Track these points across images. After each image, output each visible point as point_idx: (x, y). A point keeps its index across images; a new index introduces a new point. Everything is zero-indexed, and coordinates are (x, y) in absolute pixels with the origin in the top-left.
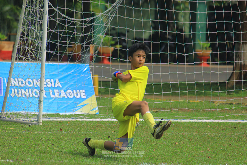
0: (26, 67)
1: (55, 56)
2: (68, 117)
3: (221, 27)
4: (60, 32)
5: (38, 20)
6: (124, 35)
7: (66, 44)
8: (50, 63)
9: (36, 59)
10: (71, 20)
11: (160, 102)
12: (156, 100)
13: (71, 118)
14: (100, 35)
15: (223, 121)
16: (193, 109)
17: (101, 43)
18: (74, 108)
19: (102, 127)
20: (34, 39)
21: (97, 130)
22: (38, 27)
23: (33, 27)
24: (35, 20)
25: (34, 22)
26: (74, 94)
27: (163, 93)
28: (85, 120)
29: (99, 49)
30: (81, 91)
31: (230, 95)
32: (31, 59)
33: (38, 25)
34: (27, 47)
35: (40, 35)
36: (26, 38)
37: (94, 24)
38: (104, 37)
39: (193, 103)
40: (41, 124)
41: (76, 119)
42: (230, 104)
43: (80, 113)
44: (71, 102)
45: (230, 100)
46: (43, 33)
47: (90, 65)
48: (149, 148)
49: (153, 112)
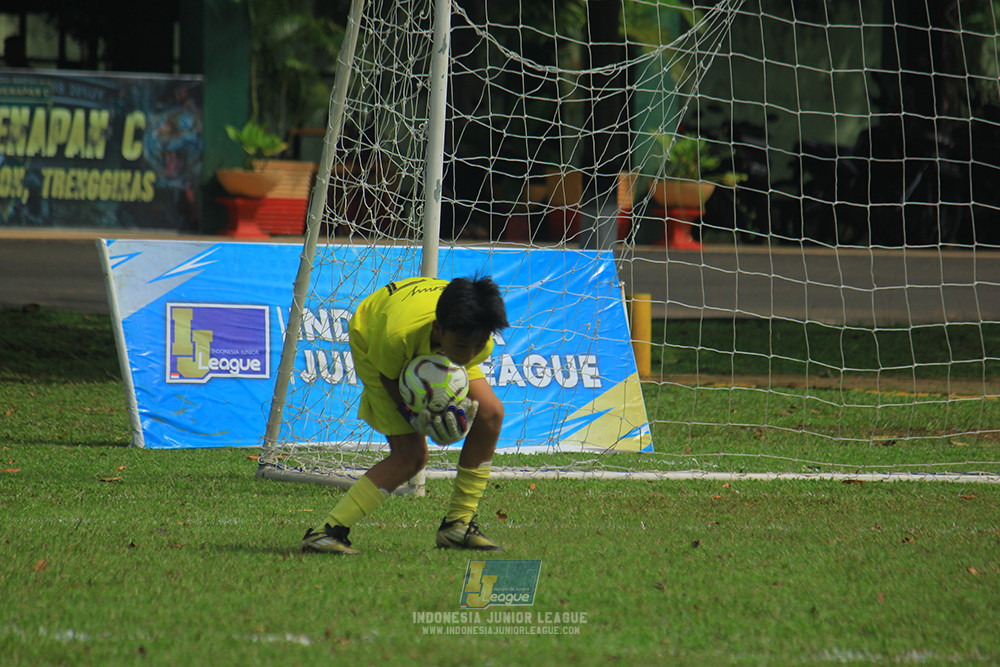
0: (361, 263)
1: (479, 219)
2: (531, 466)
4: (499, 123)
5: (409, 74)
6: (758, 133)
7: (522, 169)
8: (458, 248)
9: (401, 232)
10: (543, 73)
11: (901, 402)
12: (887, 394)
13: (542, 468)
14: (659, 134)
17: (663, 166)
18: (553, 426)
19: (665, 507)
20: (396, 151)
21: (646, 516)
22: (408, 102)
23: (390, 103)
24: (397, 75)
25: (395, 82)
26: (553, 372)
27: (916, 365)
28: (598, 474)
29: (654, 188)
30: (582, 359)
32: (381, 231)
33: (409, 95)
34: (365, 185)
35: (417, 136)
36: (363, 146)
37: (635, 87)
38: (674, 139)
40: (422, 493)
41: (562, 470)
43: (576, 448)
44: (541, 403)
46: (428, 125)
47: (617, 254)
48: (859, 588)
49: (876, 444)
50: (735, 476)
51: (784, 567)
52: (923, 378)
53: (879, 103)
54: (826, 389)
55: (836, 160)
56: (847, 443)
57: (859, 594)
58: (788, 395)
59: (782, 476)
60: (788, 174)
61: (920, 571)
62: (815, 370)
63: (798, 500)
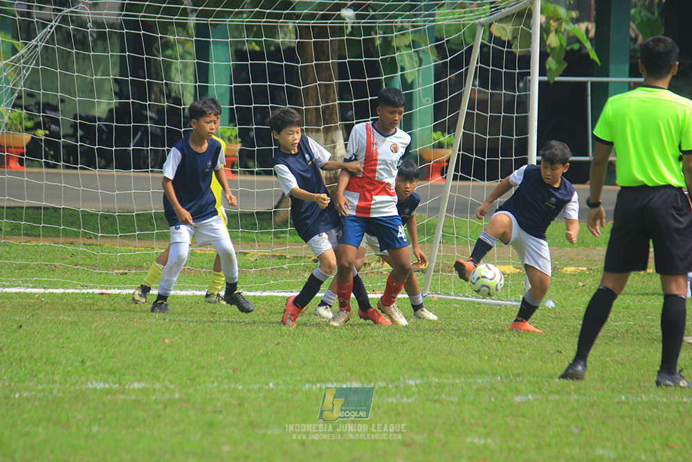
3: (261, 94)
6: (55, 109)
11: (131, 252)
12: (123, 248)
14: (2, 108)
15: (265, 294)
16: (202, 269)
17: (4, 126)
27: (138, 233)
31: (279, 238)
38: (10, 112)
39: (201, 255)
42: (280, 257)
45: (278, 250)
48: (107, 350)
49: (117, 274)
50: (42, 291)
51: (68, 339)
52: (141, 239)
53: (119, 95)
54: (90, 245)
55: (97, 124)
56: (101, 273)
57: (107, 353)
58: (70, 248)
59: (67, 291)
60: (71, 131)
61: (139, 340)
62: (85, 234)
63: (75, 303)
